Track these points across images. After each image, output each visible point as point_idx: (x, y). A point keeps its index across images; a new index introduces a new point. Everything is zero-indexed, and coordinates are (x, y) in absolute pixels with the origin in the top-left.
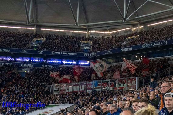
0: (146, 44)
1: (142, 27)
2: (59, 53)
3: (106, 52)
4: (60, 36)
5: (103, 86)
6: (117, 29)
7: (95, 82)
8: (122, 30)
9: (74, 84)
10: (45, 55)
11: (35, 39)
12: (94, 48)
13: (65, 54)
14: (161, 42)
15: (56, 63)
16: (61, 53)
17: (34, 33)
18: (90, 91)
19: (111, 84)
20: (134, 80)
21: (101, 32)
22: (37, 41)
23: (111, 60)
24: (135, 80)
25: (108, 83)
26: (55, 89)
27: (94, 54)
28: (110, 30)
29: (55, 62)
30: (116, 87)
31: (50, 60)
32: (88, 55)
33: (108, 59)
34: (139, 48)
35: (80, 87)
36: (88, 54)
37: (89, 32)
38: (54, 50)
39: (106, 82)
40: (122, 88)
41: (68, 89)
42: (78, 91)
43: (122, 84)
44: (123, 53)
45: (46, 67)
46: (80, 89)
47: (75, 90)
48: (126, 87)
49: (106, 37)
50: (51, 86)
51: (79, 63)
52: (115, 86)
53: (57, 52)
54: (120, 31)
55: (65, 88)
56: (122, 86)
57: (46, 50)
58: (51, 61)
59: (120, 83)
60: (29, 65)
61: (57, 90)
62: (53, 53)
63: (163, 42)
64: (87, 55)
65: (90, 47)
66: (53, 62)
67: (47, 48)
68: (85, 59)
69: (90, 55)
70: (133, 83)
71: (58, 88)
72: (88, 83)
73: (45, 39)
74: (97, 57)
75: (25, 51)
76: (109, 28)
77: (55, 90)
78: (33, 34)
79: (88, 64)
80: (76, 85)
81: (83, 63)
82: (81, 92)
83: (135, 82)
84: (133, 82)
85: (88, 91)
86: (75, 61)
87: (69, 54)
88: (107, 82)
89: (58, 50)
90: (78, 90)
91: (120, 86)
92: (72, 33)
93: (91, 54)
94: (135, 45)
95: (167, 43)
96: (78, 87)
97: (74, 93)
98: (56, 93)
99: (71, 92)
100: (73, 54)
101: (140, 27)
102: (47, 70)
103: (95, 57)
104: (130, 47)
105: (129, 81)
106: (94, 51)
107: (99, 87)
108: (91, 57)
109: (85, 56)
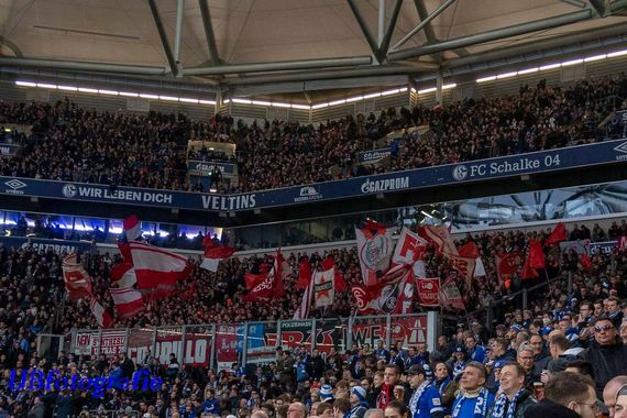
0: (468, 166)
1: (453, 85)
2: (97, 193)
3: (297, 192)
6: (345, 93)
7: (253, 329)
8: (368, 97)
9: (163, 334)
10: (35, 199)
13: (122, 195)
14: (532, 157)
16: (102, 194)
18: (229, 364)
19: (320, 338)
20: (418, 323)
21: (275, 105)
23: (316, 229)
24: (424, 324)
25: (307, 336)
26: (77, 352)
27: (246, 201)
28: (316, 96)
29: (79, 227)
30: (342, 352)
32: (219, 205)
33: (307, 225)
34: (441, 182)
35: (189, 348)
36: (219, 201)
37: (227, 101)
38: (73, 179)
39: (300, 328)
41: (135, 355)
43: (368, 341)
44: (372, 198)
46: (189, 354)
50: (62, 338)
53: (87, 187)
57: (38, 178)
59: (359, 337)
62: (68, 191)
63: (541, 157)
64: (215, 203)
65: (229, 171)
66: (70, 227)
69: (227, 203)
70: (413, 339)
71: (89, 347)
73: (31, 127)
74: (257, 212)
76: (310, 87)
80: (171, 339)
83: (425, 333)
84: (414, 334)
85: (220, 364)
86: (164, 228)
87: (137, 196)
88: (304, 329)
92: (152, 101)
93: (232, 199)
95: (557, 163)
100: (154, 198)
101: (445, 88)
103: (253, 211)
104: (400, 176)
105: (398, 330)
106: (246, 189)
107: (270, 348)
108: (232, 215)
109: (206, 206)
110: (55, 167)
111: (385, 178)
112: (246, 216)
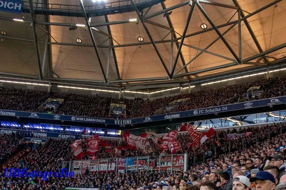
0: (198, 110)
1: (194, 86)
2: (82, 119)
3: (144, 119)
4: (84, 96)
5: (139, 165)
6: (160, 89)
7: (130, 159)
8: (167, 90)
9: (101, 161)
10: (63, 121)
11: (49, 100)
12: (128, 114)
13: (90, 120)
14: (218, 108)
15: (76, 133)
16: (84, 120)
17: (49, 90)
18: (122, 171)
19: (150, 162)
20: (181, 157)
21: (138, 92)
22: (52, 103)
24: (183, 157)
25: (146, 161)
26: (75, 167)
27: (129, 122)
28: (151, 90)
29: (76, 130)
30: (158, 166)
31: (69, 128)
32: (120, 123)
34: (190, 115)
35: (109, 166)
36: (120, 122)
37: (123, 92)
38: (75, 115)
39: (144, 159)
40: (166, 167)
41: (93, 168)
42: (106, 171)
43: (166, 163)
44: (168, 120)
45: (64, 137)
46: (109, 168)
47: (102, 169)
48: (170, 167)
49: (145, 99)
50: (70, 163)
51: (108, 133)
52: (156, 165)
53: (79, 117)
54: (164, 92)
55: (89, 166)
56: (165, 165)
57: (64, 115)
58: (71, 130)
59: (163, 161)
60: (41, 135)
61: (78, 169)
62: (73, 119)
63: (221, 108)
64: (119, 122)
65: (123, 112)
66: (73, 130)
67: (65, 112)
68: (117, 128)
69: (123, 122)
70: (180, 162)
71: (79, 165)
72: (119, 161)
73: (63, 100)
74: (132, 125)
75: (36, 115)
76: (149, 87)
77: (75, 169)
78: (46, 92)
79: (120, 134)
80: (104, 163)
81: (113, 133)
82: (109, 172)
83: (184, 160)
84: (180, 160)
85: (119, 171)
86: (103, 130)
87: (94, 120)
88: (146, 159)
89: (81, 114)
90: (106, 169)
91: (163, 166)
92: (100, 92)
94: (185, 110)
95: (226, 109)
96: (106, 165)
97: (100, 172)
98: (76, 172)
99: (96, 172)
100: (100, 121)
101: (191, 87)
102: (64, 141)
103: (130, 125)
104: (177, 113)
105: (175, 159)
106: (128, 118)
107: (135, 165)
108: (124, 126)
109: (116, 123)
110: (69, 111)
111: (172, 114)
112: (128, 126)
